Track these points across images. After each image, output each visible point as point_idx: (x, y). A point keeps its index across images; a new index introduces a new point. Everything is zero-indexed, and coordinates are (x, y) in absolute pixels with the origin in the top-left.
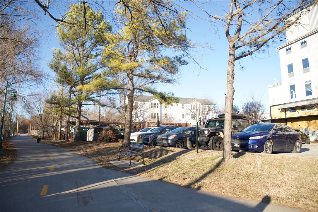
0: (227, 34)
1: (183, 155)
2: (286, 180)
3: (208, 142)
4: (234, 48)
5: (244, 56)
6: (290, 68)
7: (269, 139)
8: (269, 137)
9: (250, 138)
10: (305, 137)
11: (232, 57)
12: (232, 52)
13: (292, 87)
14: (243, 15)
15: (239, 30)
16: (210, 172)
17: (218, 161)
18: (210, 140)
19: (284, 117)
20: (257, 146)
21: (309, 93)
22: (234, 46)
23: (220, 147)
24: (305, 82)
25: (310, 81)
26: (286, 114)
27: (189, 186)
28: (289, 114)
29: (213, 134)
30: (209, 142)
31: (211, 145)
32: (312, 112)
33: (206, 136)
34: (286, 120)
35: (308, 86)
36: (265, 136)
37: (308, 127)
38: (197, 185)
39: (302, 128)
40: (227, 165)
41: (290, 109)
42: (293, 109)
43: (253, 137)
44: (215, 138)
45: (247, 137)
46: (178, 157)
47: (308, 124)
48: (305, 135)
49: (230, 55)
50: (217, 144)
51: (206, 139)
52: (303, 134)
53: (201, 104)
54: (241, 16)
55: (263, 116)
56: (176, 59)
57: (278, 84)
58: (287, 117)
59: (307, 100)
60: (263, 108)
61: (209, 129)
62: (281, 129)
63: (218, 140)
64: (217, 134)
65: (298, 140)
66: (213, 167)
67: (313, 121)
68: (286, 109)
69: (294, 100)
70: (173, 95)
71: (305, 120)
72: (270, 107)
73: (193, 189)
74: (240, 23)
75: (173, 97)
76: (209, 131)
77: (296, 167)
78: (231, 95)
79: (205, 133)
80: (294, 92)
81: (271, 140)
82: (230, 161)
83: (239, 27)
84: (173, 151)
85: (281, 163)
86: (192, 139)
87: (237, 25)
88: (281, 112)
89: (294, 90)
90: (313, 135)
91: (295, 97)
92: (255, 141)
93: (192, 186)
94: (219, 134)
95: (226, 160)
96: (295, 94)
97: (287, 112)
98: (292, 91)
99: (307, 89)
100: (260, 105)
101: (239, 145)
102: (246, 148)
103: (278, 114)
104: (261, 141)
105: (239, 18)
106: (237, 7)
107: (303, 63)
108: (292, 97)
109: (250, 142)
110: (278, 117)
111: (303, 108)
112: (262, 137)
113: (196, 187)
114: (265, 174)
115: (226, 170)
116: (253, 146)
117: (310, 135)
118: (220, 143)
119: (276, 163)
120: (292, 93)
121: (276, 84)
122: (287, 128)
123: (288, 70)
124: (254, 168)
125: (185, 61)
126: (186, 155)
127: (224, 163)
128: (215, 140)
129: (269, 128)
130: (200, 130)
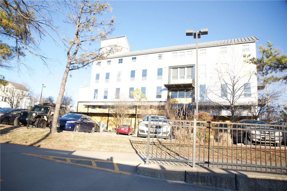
0: (68, 54)
1: (15, 129)
2: (86, 143)
3: (34, 122)
4: (70, 64)
5: (74, 69)
6: (98, 76)
7: (78, 124)
8: (78, 122)
9: (67, 122)
10: (97, 127)
11: (68, 69)
12: (68, 66)
13: (96, 91)
14: (80, 45)
15: (76, 53)
16: (43, 139)
17: (46, 134)
18: (36, 121)
19: (86, 112)
20: (70, 128)
21: (105, 97)
22: (70, 63)
23: (43, 126)
24: (105, 89)
25: (108, 89)
26: (88, 110)
27: (32, 145)
28: (91, 110)
29: (39, 116)
30: (36, 122)
31: (36, 124)
32: (105, 111)
33: (34, 117)
34: (88, 114)
35: (106, 92)
36: (76, 121)
37: (101, 121)
38: (37, 145)
39: (97, 121)
40: (53, 136)
41: (92, 107)
42: (94, 107)
43: (69, 121)
44: (40, 120)
45: (65, 121)
46: (12, 131)
47: (101, 119)
48: (98, 126)
49: (67, 67)
50: (41, 124)
51: (34, 119)
52: (97, 125)
53: (15, 88)
54: (78, 45)
55: (72, 109)
56: (15, 49)
57: (87, 86)
58: (88, 112)
59: (103, 102)
60: (73, 103)
61: (36, 113)
62: (86, 118)
63: (42, 122)
64: (42, 117)
65: (94, 126)
66: (43, 137)
67: (104, 117)
68: (89, 106)
69: (95, 100)
70: (4, 78)
71: (100, 116)
72: (78, 102)
73: (35, 147)
74: (77, 49)
75: (3, 80)
76: (36, 114)
77: (92, 138)
78: (63, 93)
79: (33, 115)
80: (96, 94)
81: (79, 125)
82: (55, 133)
83: (76, 51)
84: (4, 127)
85: (84, 137)
86: (21, 119)
87: (75, 50)
88: (85, 107)
89: (97, 93)
90: (103, 127)
91: (97, 99)
92: (70, 124)
93: (34, 145)
94: (43, 117)
95: (52, 133)
96: (97, 96)
97: (89, 109)
98: (95, 93)
99: (105, 94)
100: (71, 100)
101: (59, 125)
102: (63, 128)
103: (82, 109)
104: (73, 124)
105: (77, 46)
106: (78, 38)
107: (106, 76)
108: (94, 98)
109: (66, 124)
110: (82, 111)
111: (100, 107)
112: (75, 122)
113: (37, 146)
114: (76, 141)
115: (53, 138)
116: (68, 127)
117: (101, 127)
118: (43, 124)
119: (82, 136)
120: (95, 94)
121: (86, 86)
122: (89, 119)
123: (96, 77)
124: (70, 138)
125: (23, 53)
126: (18, 129)
127: (51, 135)
128: (41, 121)
129: (79, 117)
130: (29, 113)
